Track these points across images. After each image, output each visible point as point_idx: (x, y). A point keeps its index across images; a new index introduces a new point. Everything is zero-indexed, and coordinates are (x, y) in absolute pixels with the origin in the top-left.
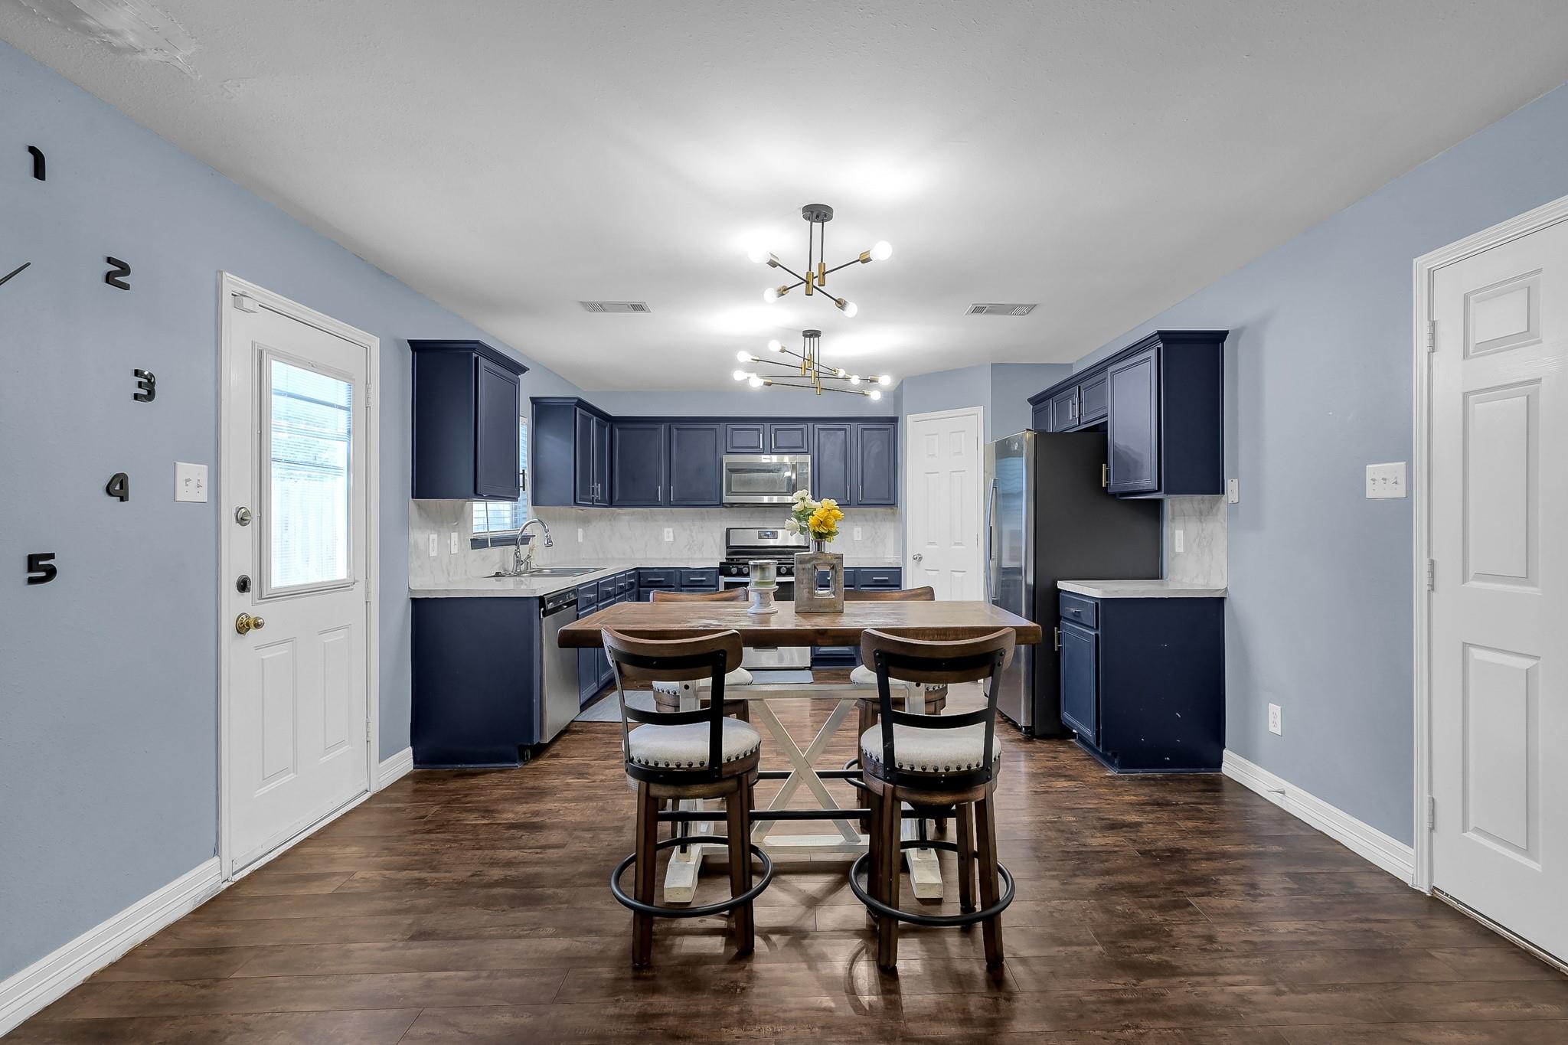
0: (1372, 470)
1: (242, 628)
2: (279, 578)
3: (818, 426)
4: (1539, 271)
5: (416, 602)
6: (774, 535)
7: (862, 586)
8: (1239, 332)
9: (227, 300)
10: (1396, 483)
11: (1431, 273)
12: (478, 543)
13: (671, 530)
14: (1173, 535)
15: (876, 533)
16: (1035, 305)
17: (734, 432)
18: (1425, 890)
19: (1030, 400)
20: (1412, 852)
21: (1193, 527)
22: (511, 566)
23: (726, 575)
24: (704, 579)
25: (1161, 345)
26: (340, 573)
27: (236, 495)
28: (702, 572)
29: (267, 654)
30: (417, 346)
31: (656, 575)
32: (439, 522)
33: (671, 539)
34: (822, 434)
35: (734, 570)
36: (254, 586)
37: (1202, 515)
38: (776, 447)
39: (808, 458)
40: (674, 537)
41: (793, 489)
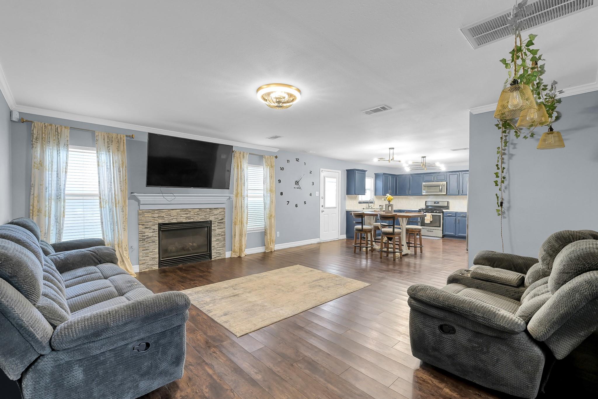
1: (322, 212)
2: (326, 206)
5: (347, 211)
6: (438, 203)
9: (321, 171)
12: (360, 203)
17: (426, 177)
22: (368, 207)
26: (334, 206)
27: (322, 195)
29: (325, 215)
30: (347, 170)
32: (351, 198)
35: (422, 211)
36: (323, 206)
38: (437, 180)
39: (445, 182)
41: (441, 191)
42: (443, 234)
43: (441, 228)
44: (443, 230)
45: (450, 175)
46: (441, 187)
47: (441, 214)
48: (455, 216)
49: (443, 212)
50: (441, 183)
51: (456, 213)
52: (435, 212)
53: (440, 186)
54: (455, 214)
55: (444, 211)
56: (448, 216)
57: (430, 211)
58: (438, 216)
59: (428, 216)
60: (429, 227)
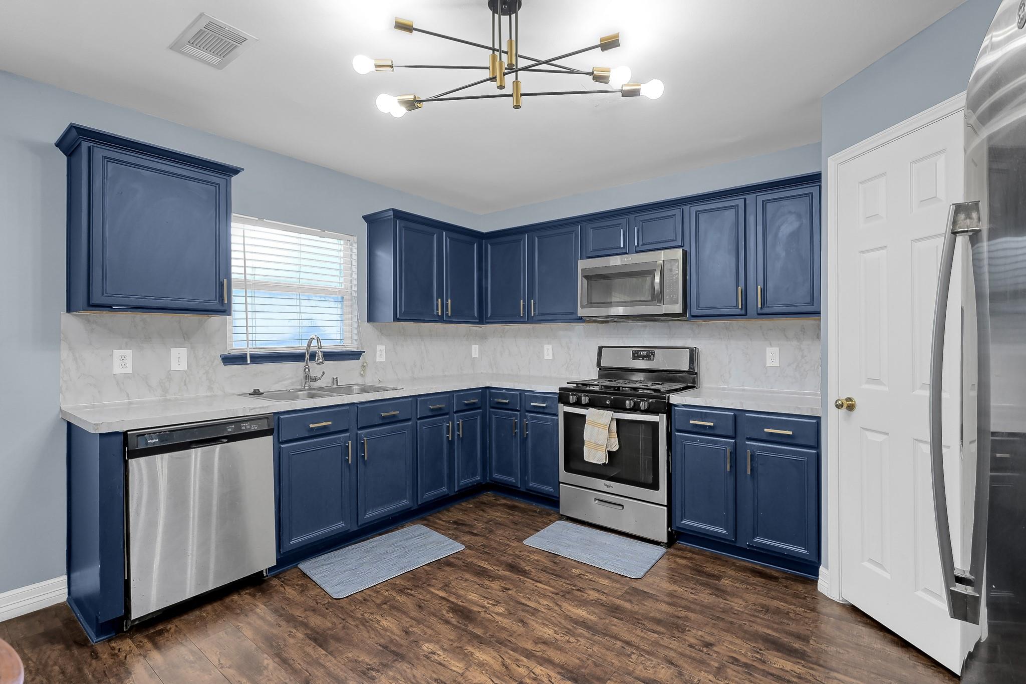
3: (694, 208)
6: (650, 356)
7: (749, 439)
13: (550, 347)
17: (594, 232)
23: (567, 404)
24: (545, 405)
28: (544, 397)
31: (504, 396)
35: (572, 399)
38: (642, 244)
39: (679, 254)
40: (553, 355)
41: (658, 297)
42: (670, 524)
43: (661, 495)
44: (670, 506)
45: (702, 217)
46: (657, 279)
47: (660, 419)
48: (731, 433)
49: (670, 406)
50: (659, 257)
51: (738, 416)
52: (629, 404)
53: (651, 273)
54: (731, 423)
55: (675, 399)
56: (694, 430)
57: (606, 399)
58: (643, 425)
59: (596, 429)
60: (606, 485)
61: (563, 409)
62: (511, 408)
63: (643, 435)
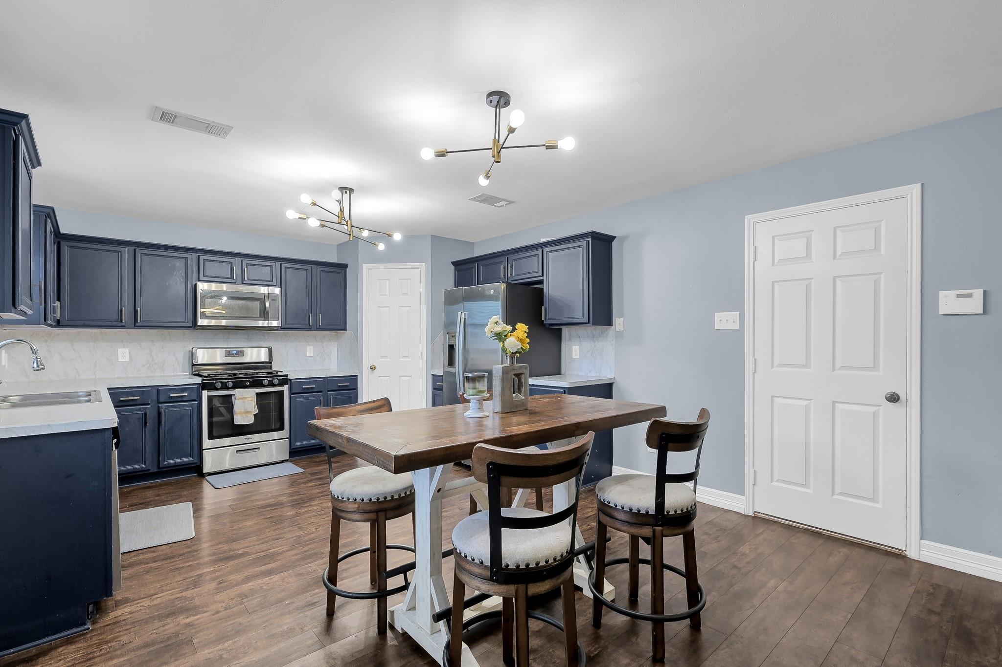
0: (718, 315)
3: (284, 265)
4: (812, 231)
6: (240, 353)
7: (329, 391)
8: (624, 238)
10: (734, 322)
11: (754, 224)
13: (127, 350)
14: (570, 350)
15: (324, 350)
16: (513, 202)
17: (207, 263)
18: (751, 514)
19: (453, 263)
20: (743, 498)
21: (587, 344)
23: (209, 390)
24: (186, 394)
25: (590, 239)
33: (127, 359)
34: (289, 271)
35: (219, 385)
37: (594, 337)
38: (248, 279)
39: (277, 290)
40: (131, 357)
41: (266, 315)
42: (290, 449)
43: (285, 433)
44: (290, 439)
46: (267, 304)
47: (285, 388)
51: (325, 380)
52: (265, 382)
53: (262, 299)
54: (323, 384)
56: (304, 391)
57: (247, 381)
58: (274, 394)
59: (246, 401)
60: (246, 439)
61: (205, 394)
62: (140, 403)
63: (273, 401)
